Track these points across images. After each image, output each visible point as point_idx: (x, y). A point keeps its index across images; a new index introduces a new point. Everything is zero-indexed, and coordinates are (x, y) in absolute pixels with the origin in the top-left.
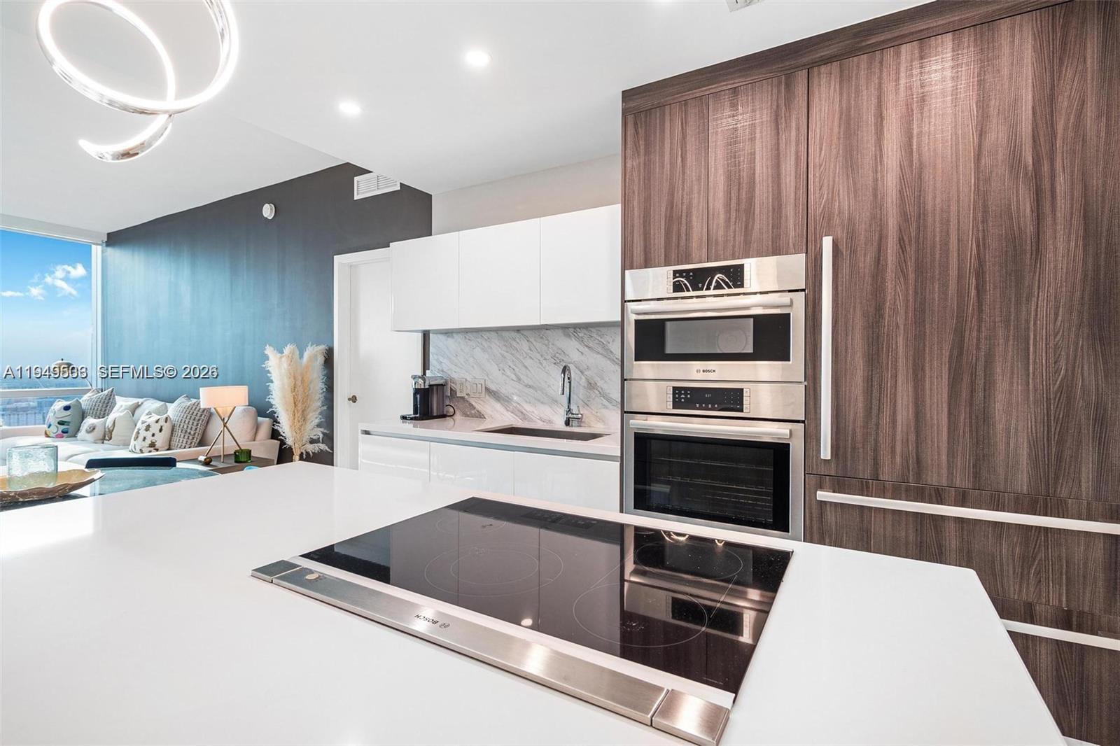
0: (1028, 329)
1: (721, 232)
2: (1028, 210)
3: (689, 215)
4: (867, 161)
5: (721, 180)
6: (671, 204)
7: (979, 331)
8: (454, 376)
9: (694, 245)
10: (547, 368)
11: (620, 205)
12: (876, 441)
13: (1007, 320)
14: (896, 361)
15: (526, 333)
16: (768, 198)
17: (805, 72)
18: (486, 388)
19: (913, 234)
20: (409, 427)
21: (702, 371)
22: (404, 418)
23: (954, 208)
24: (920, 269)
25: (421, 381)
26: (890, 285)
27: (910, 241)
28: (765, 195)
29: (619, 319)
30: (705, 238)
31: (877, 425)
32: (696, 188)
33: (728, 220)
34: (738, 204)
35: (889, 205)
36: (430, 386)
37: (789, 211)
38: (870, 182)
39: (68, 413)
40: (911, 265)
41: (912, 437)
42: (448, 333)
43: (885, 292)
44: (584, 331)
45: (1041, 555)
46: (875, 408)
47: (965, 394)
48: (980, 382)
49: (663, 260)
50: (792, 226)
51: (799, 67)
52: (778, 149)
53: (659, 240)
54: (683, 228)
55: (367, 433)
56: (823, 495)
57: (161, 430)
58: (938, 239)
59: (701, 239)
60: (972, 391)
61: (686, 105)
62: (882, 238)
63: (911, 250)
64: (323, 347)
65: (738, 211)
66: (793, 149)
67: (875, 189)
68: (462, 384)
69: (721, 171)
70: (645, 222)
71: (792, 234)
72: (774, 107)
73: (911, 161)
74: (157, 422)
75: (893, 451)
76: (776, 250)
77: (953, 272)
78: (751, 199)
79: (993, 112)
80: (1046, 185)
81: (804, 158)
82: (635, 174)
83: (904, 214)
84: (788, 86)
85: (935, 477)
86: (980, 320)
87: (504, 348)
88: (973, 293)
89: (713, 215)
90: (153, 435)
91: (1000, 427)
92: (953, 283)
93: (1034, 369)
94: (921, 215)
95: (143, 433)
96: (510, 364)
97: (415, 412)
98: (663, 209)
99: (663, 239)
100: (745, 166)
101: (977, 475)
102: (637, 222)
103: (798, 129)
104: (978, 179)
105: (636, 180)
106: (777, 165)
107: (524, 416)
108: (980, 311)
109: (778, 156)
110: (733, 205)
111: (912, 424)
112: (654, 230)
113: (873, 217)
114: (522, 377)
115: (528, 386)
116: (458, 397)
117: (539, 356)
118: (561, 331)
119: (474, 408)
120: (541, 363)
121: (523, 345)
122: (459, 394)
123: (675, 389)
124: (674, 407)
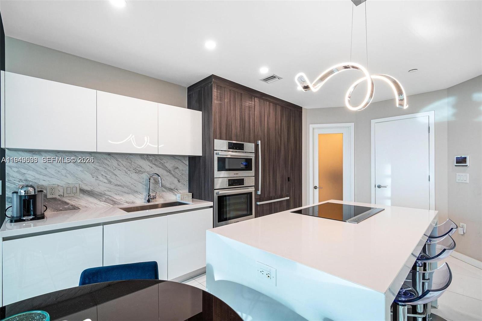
2: (280, 142)
7: (275, 164)
8: (43, 183)
9: (233, 135)
13: (278, 163)
18: (80, 189)
19: (268, 143)
21: (235, 174)
23: (273, 139)
24: (269, 151)
35: (266, 136)
41: (269, 187)
44: (153, 157)
47: (274, 177)
48: (276, 174)
67: (264, 132)
68: (53, 189)
71: (252, 138)
73: (268, 127)
75: (266, 190)
76: (250, 141)
86: (275, 162)
87: (97, 164)
91: (277, 183)
92: (273, 154)
94: (269, 140)
96: (102, 173)
102: (218, 123)
104: (275, 135)
114: (112, 180)
115: (116, 185)
116: (47, 199)
117: (125, 169)
118: (138, 156)
119: (68, 204)
120: (126, 172)
121: (114, 163)
122: (49, 196)
123: (229, 180)
124: (229, 186)
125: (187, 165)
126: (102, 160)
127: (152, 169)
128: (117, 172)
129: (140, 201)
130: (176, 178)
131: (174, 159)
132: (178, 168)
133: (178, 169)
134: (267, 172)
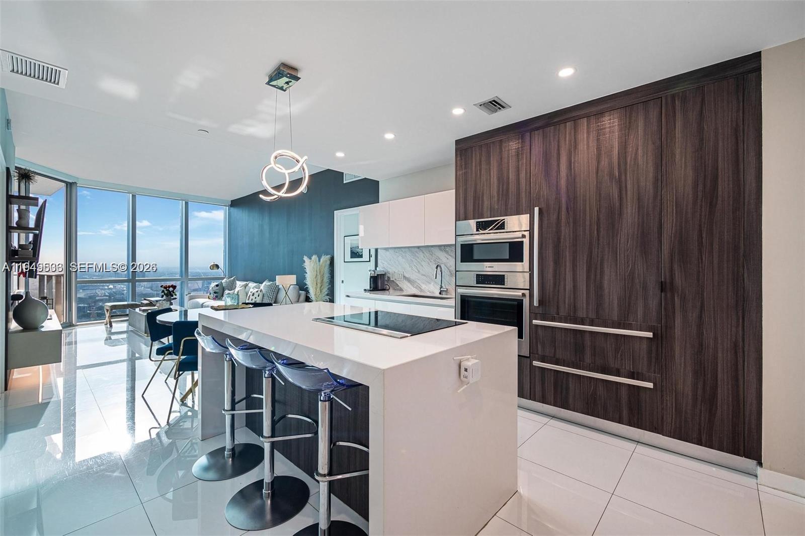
0: (617, 248)
1: (496, 205)
2: (617, 196)
3: (483, 197)
4: (554, 174)
5: (496, 181)
6: (475, 191)
7: (598, 248)
8: (389, 270)
9: (485, 210)
10: (432, 266)
11: (454, 190)
12: (558, 298)
13: (609, 244)
14: (565, 262)
15: (421, 249)
16: (514, 189)
17: (528, 134)
18: (404, 276)
19: (572, 206)
20: (368, 294)
21: (488, 267)
22: (365, 290)
23: (588, 195)
24: (575, 222)
25: (373, 273)
26: (563, 228)
27: (571, 209)
29: (454, 243)
30: (489, 207)
31: (558, 291)
32: (485, 185)
33: (498, 200)
34: (503, 192)
35: (563, 192)
36: (378, 275)
37: (523, 195)
38: (555, 183)
39: (218, 288)
40: (571, 220)
41: (572, 297)
42: (386, 249)
43: (561, 232)
44: (449, 248)
45: (622, 348)
46: (558, 283)
47: (593, 277)
48: (599, 271)
49: (472, 217)
50: (524, 203)
51: (527, 131)
52: (518, 168)
53: (470, 207)
54: (481, 202)
55: (348, 296)
56: (535, 322)
57: (259, 296)
58: (582, 208)
59: (488, 207)
60: (596, 276)
61: (481, 147)
62: (560, 208)
63: (571, 213)
64: (329, 256)
65: (502, 195)
66: (524, 167)
67: (557, 186)
68: (393, 274)
69: (495, 177)
70: (465, 199)
71: (524, 205)
73: (571, 174)
74: (257, 292)
75: (565, 303)
76: (518, 212)
77: (588, 223)
78: (508, 190)
79: (603, 152)
80: (624, 185)
81: (529, 171)
82: (461, 177)
83: (568, 196)
84: (523, 138)
85: (581, 314)
86: (598, 244)
87: (412, 256)
88: (596, 232)
89: (492, 196)
90: (256, 298)
91: (606, 291)
92: (587, 228)
93: (619, 266)
94: (575, 198)
95: (251, 297)
96: (415, 264)
97: (370, 288)
98: (472, 194)
99: (472, 207)
100: (505, 175)
101: (597, 312)
102: (462, 200)
103: (526, 159)
104: (597, 182)
105: (461, 180)
106: (518, 175)
107: (421, 290)
108: (599, 240)
109: (518, 171)
110: (501, 193)
111: (572, 290)
112: (468, 203)
113: (556, 198)
114: (420, 271)
115: (423, 275)
116: (391, 281)
117: (428, 260)
118: (437, 248)
119: (398, 286)
120: (429, 264)
121: (421, 255)
122: (391, 279)
123: (477, 275)
124: (477, 284)
126: (415, 253)
127: (448, 261)
128: (423, 263)
129: (436, 292)
134: (569, 265)
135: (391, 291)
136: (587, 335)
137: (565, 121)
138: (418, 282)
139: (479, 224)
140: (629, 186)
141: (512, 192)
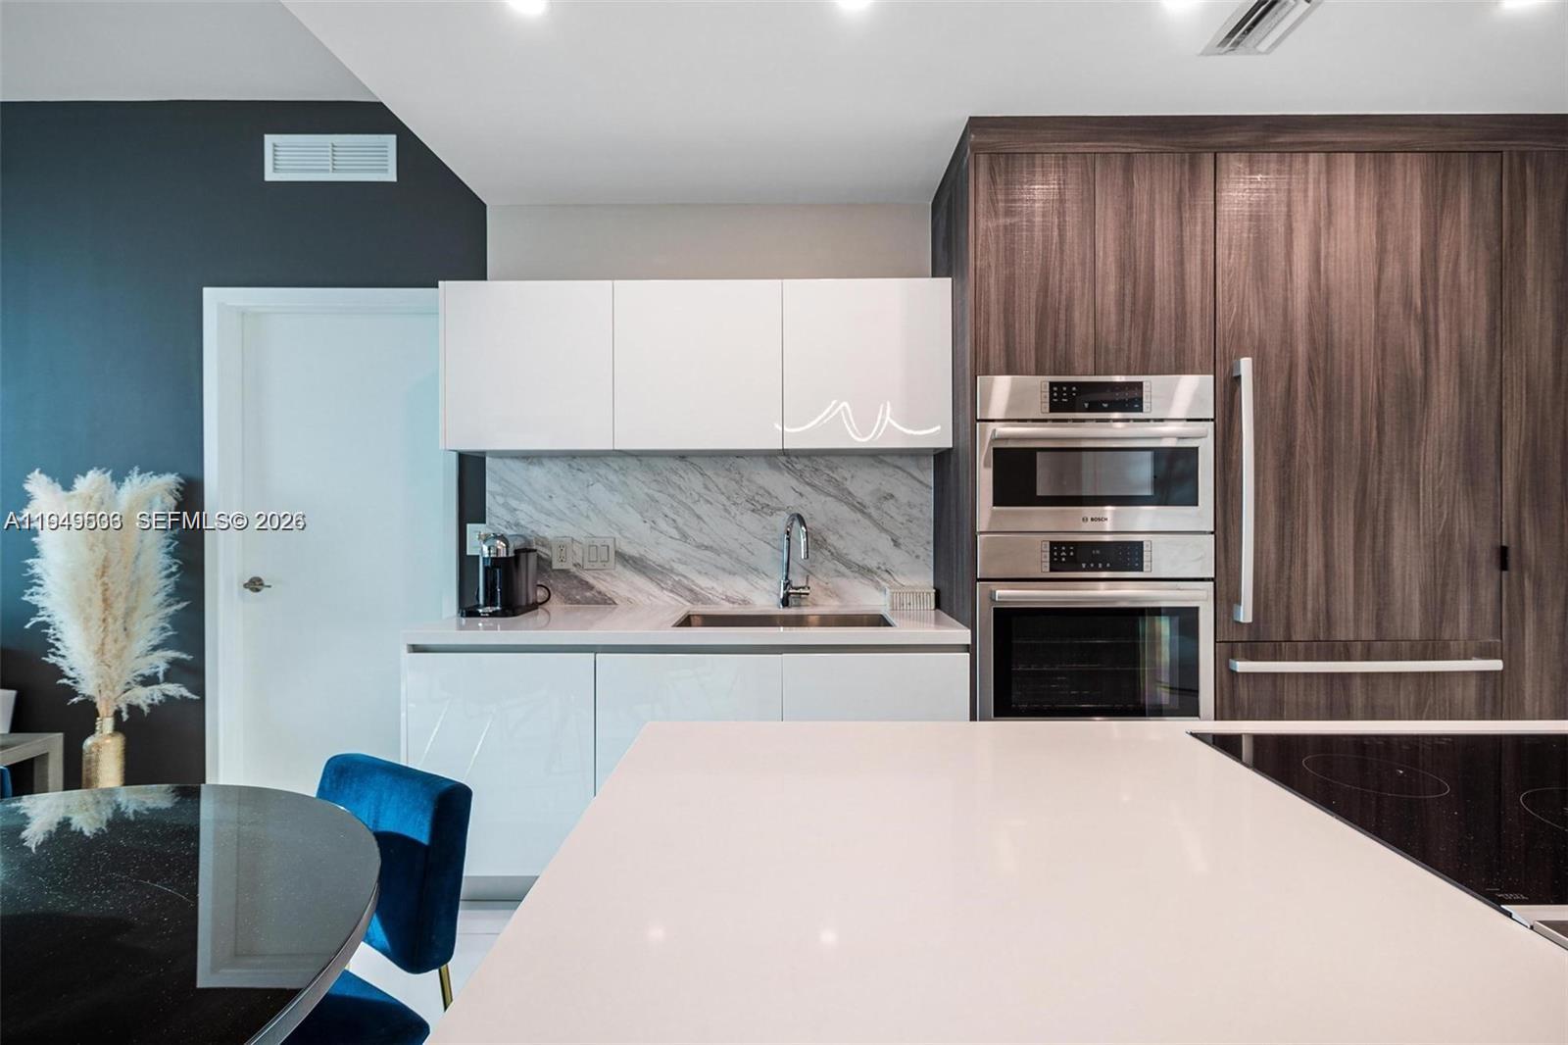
0: (1418, 473)
1: (1112, 338)
2: (1418, 353)
3: (1069, 308)
5: (1112, 269)
6: (1046, 291)
7: (1380, 473)
8: (549, 534)
9: (1077, 350)
10: (738, 517)
12: (1289, 597)
13: (1402, 464)
14: (1306, 505)
15: (695, 460)
16: (1170, 301)
17: (1211, 155)
18: (616, 552)
19: (1321, 365)
21: (1089, 520)
23: (1357, 342)
24: (1328, 405)
25: (500, 545)
26: (1300, 419)
27: (1319, 372)
28: (1167, 298)
30: (1091, 342)
31: (1290, 578)
32: (1078, 275)
33: (1121, 323)
34: (1134, 304)
35: (1299, 329)
36: (516, 552)
37: (1195, 321)
38: (1280, 300)
40: (1320, 398)
41: (1322, 591)
42: (532, 457)
43: (1295, 428)
45: (1431, 701)
46: (1287, 559)
47: (1368, 541)
48: (1381, 528)
49: (1033, 367)
50: (1198, 341)
51: (1208, 148)
52: (1181, 243)
53: (1027, 336)
54: (1064, 326)
56: (1242, 666)
58: (1343, 373)
59: (1089, 343)
60: (1374, 537)
61: (1064, 158)
62: (1292, 367)
63: (1319, 382)
65: (1133, 312)
66: (1199, 246)
67: (1285, 309)
68: (562, 547)
69: (1111, 259)
70: (1006, 310)
71: (1198, 348)
72: (1177, 189)
73: (1319, 284)
75: (1305, 608)
76: (1181, 367)
77: (1357, 412)
78: (1152, 299)
79: (1390, 247)
80: (1432, 331)
82: (991, 240)
83: (1312, 340)
84: (1194, 167)
85: (1342, 633)
86: (1380, 462)
87: (654, 485)
88: (1374, 433)
89: (1102, 314)
91: (1398, 573)
92: (1357, 422)
93: (1424, 514)
94: (1329, 346)
96: (667, 511)
98: (1033, 296)
99: (1033, 336)
101: (1379, 625)
102: (995, 311)
103: (1204, 223)
104: (1377, 314)
105: (993, 248)
106: (1180, 263)
107: (695, 596)
108: (1380, 452)
109: (1181, 250)
110: (1128, 306)
111: (1322, 576)
112: (1020, 323)
113: (1284, 342)
114: (690, 532)
115: (702, 547)
116: (554, 570)
117: (723, 499)
118: (762, 459)
119: (591, 588)
120: (726, 510)
121: (693, 481)
122: (556, 565)
123: (1052, 544)
124: (1052, 570)
125: (927, 486)
126: (666, 473)
128: (702, 509)
129: (765, 599)
130: (886, 531)
131: (879, 465)
132: (892, 496)
133: (892, 501)
134: (1314, 513)
135: (555, 605)
136: (1358, 681)
137: (1306, 148)
138: (680, 568)
139: (1060, 392)
140: (1442, 334)
141: (1162, 309)
